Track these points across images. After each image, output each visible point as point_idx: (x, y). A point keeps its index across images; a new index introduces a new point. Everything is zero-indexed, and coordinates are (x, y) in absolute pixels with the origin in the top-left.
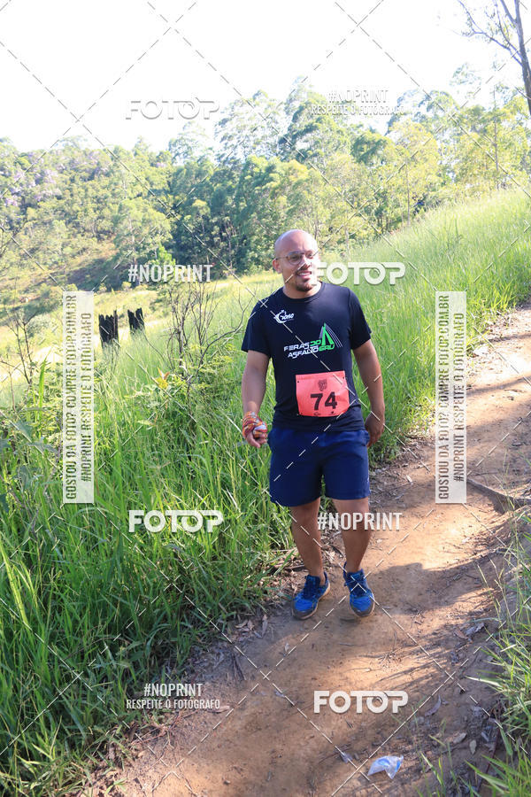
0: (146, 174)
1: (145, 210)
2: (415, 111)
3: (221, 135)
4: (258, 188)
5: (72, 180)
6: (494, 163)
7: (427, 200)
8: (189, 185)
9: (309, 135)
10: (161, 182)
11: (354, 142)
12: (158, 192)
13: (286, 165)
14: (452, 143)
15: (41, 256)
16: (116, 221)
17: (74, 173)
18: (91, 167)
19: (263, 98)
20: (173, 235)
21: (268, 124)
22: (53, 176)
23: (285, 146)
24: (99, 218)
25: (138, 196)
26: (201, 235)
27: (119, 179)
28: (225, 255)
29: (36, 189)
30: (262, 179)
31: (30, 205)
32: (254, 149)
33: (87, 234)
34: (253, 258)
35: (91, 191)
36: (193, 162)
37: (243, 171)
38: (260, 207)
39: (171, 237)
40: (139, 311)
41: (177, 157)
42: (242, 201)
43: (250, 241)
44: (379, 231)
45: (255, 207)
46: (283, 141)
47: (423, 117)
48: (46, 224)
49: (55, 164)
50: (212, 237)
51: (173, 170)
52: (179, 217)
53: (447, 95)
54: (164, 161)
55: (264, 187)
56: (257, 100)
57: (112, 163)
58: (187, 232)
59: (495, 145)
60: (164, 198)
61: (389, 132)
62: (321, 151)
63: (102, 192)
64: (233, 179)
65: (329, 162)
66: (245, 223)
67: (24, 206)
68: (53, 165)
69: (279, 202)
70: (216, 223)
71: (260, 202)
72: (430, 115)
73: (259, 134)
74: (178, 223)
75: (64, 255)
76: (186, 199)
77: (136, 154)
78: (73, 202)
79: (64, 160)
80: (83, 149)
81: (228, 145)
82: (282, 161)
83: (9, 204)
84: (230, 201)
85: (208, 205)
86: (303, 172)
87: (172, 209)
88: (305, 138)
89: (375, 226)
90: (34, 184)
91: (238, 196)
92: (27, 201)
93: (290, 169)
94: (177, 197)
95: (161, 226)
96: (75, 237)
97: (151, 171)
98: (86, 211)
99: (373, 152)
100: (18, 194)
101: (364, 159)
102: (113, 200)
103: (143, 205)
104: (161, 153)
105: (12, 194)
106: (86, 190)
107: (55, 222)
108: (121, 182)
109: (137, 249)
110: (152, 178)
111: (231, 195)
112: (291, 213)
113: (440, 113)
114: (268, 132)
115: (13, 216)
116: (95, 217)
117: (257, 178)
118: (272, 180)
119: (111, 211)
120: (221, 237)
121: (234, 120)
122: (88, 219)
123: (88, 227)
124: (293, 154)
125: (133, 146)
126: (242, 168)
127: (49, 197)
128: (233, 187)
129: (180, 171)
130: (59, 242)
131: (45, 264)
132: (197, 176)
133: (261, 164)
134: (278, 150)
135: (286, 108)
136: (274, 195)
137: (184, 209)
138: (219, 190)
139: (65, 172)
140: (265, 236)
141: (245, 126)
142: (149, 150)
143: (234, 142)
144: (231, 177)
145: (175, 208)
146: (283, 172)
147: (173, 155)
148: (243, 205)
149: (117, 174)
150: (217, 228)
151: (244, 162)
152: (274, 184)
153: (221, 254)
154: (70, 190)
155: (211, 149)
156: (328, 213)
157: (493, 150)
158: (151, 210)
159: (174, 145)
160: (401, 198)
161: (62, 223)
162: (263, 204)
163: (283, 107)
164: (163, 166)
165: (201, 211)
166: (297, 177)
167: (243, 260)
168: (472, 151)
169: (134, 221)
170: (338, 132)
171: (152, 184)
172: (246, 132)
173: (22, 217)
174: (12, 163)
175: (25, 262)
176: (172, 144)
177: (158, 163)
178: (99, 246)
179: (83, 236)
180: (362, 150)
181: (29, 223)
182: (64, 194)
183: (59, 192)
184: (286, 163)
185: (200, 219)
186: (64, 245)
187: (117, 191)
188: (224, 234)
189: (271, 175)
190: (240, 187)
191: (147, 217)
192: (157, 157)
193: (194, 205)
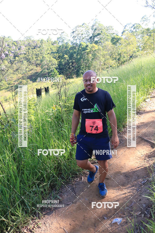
0: (50, 47)
1: (50, 58)
2: (130, 29)
3: (73, 36)
4: (83, 52)
5: (29, 49)
6: (153, 45)
7: (133, 56)
8: (63, 51)
9: (98, 36)
10: (55, 50)
11: (112, 38)
12: (54, 53)
13: (92, 45)
14: (141, 39)
15: (20, 71)
16: (41, 61)
17: (29, 47)
18: (34, 45)
19: (85, 25)
20: (58, 65)
21: (86, 33)
22: (23, 47)
23: (91, 39)
24: (36, 60)
25: (48, 54)
26: (66, 65)
27: (42, 49)
28: (73, 71)
29: (18, 51)
30: (84, 49)
31: (16, 56)
32: (82, 40)
33: (33, 65)
34: (81, 72)
35: (34, 52)
36: (64, 44)
37: (79, 47)
38: (84, 57)
39: (58, 66)
40: (48, 87)
41: (60, 43)
42: (78, 55)
43: (80, 67)
44: (119, 65)
45: (82, 57)
46: (91, 38)
47: (132, 31)
48: (21, 62)
49: (24, 44)
50: (69, 66)
51: (58, 46)
52: (60, 60)
53: (139, 25)
54: (56, 43)
55: (85, 52)
56: (83, 26)
57: (40, 44)
58: (62, 64)
59: (153, 40)
60: (56, 54)
61: (122, 35)
62: (102, 41)
63: (38, 53)
64: (76, 49)
65: (104, 44)
66: (79, 62)
67: (15, 57)
68: (23, 45)
69: (89, 56)
70: (71, 62)
71: (84, 56)
72: (134, 30)
73: (84, 36)
74: (60, 62)
75: (26, 71)
76: (62, 55)
77: (47, 42)
78: (29, 55)
79: (26, 43)
80: (32, 40)
81: (75, 39)
82: (90, 44)
83: (11, 56)
84: (75, 56)
85: (69, 56)
86: (96, 47)
87: (58, 58)
88: (97, 37)
89: (118, 63)
90: (18, 50)
91: (77, 54)
92: (16, 55)
93: (93, 46)
94: (59, 54)
95: (55, 63)
96: (30, 65)
97: (52, 46)
98: (33, 58)
99: (117, 41)
100: (13, 53)
101: (114, 44)
102: (41, 55)
103: (49, 56)
104: (55, 41)
105: (11, 53)
106: (33, 52)
107: (24, 61)
108: (43, 50)
109: (48, 69)
110: (52, 49)
111: (75, 54)
112: (93, 59)
113: (137, 30)
114: (86, 35)
115: (12, 59)
116: (35, 60)
117: (83, 49)
118: (87, 49)
119: (40, 58)
120: (72, 66)
121: (76, 32)
122: (33, 60)
123: (33, 63)
124: (94, 42)
125: (47, 39)
126: (78, 46)
127: (22, 54)
128: (76, 51)
129: (60, 46)
130: (25, 67)
131: (21, 73)
132: (65, 48)
133: (84, 45)
134: (89, 41)
135: (92, 28)
136: (88, 54)
137: (61, 58)
138: (72, 52)
139: (27, 46)
140: (85, 66)
141: (79, 33)
142: (52, 40)
143: (76, 38)
144: (75, 48)
145: (59, 57)
146: (91, 47)
147: (59, 42)
148: (79, 57)
149: (42, 47)
150: (71, 64)
151: (79, 44)
152: (88, 51)
153: (72, 71)
154: (28, 52)
155: (69, 40)
156: (103, 59)
157: (153, 41)
158: (52, 58)
159: (59, 39)
160: (125, 55)
161: (26, 61)
162: (85, 56)
163: (91, 28)
164: (55, 45)
165: (66, 58)
166: (94, 49)
167: (78, 73)
168: (147, 41)
169: (47, 61)
170: (107, 35)
171: (52, 50)
172: (80, 35)
173: (14, 60)
174: (11, 44)
175: (15, 73)
176: (58, 39)
177: (54, 44)
178: (36, 68)
179: (32, 65)
180: (114, 41)
181: (16, 61)
182: (26, 53)
183: (25, 52)
184: (92, 44)
185: (66, 61)
186: (26, 68)
187: (42, 52)
188: (73, 65)
189: (87, 48)
190: (78, 51)
191: (51, 60)
192: (54, 42)
193: (64, 56)
